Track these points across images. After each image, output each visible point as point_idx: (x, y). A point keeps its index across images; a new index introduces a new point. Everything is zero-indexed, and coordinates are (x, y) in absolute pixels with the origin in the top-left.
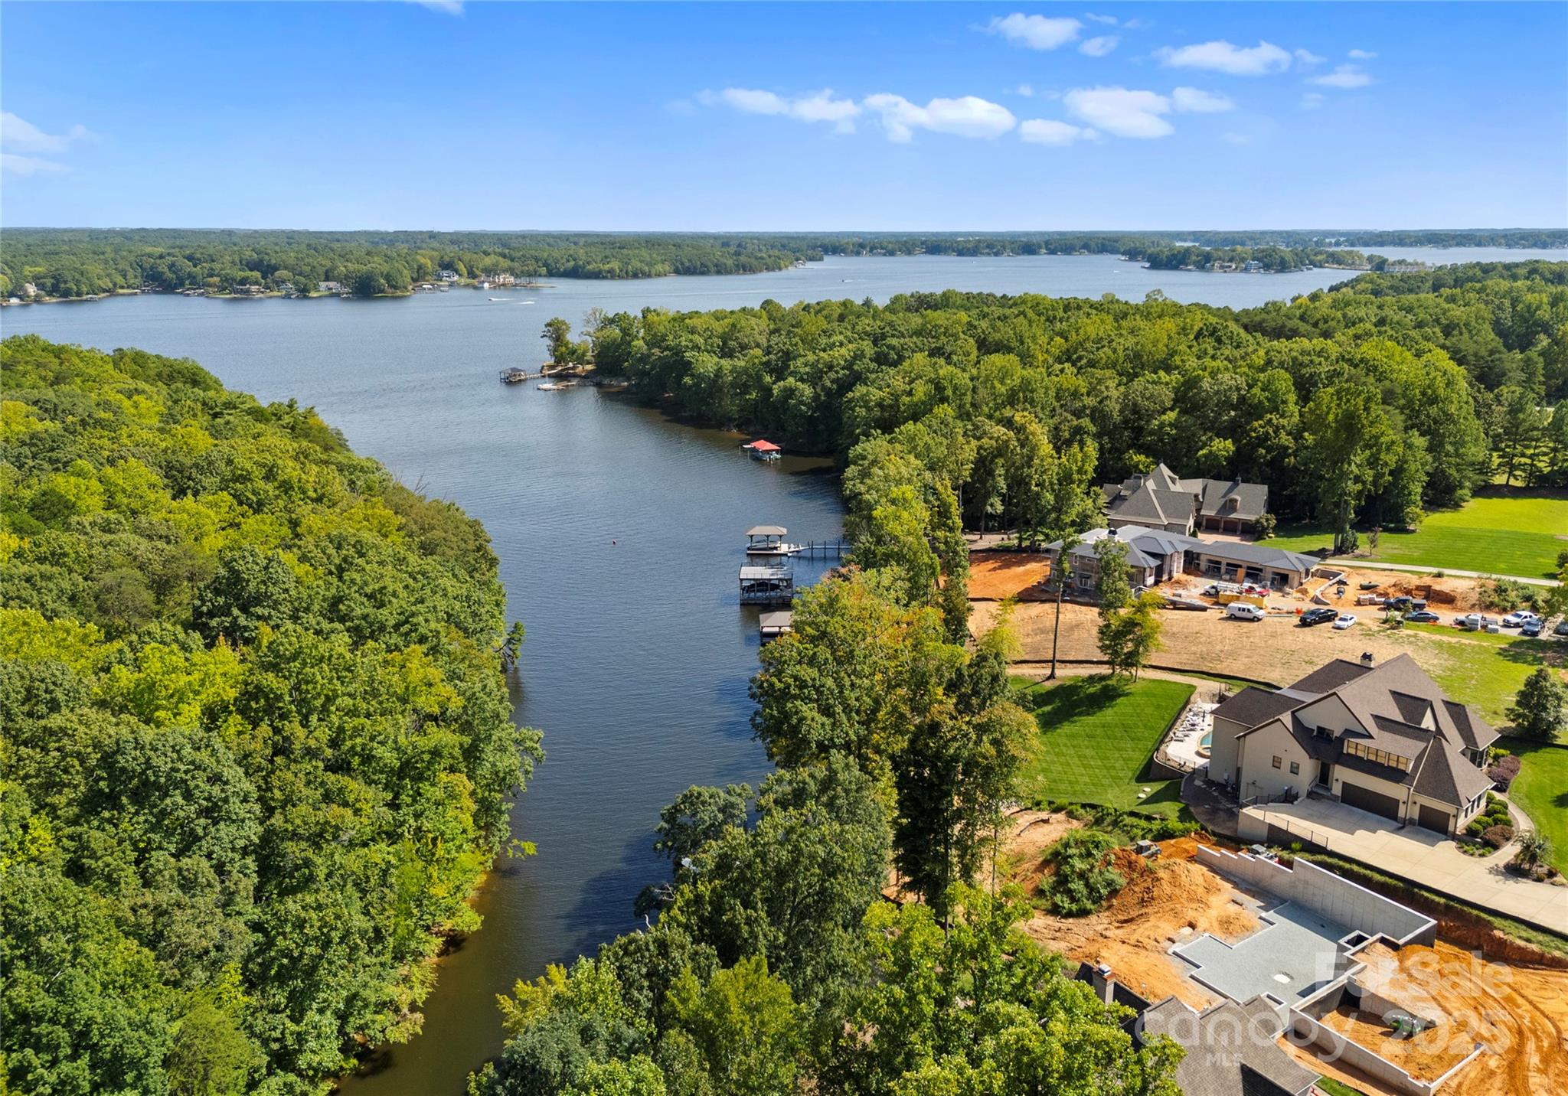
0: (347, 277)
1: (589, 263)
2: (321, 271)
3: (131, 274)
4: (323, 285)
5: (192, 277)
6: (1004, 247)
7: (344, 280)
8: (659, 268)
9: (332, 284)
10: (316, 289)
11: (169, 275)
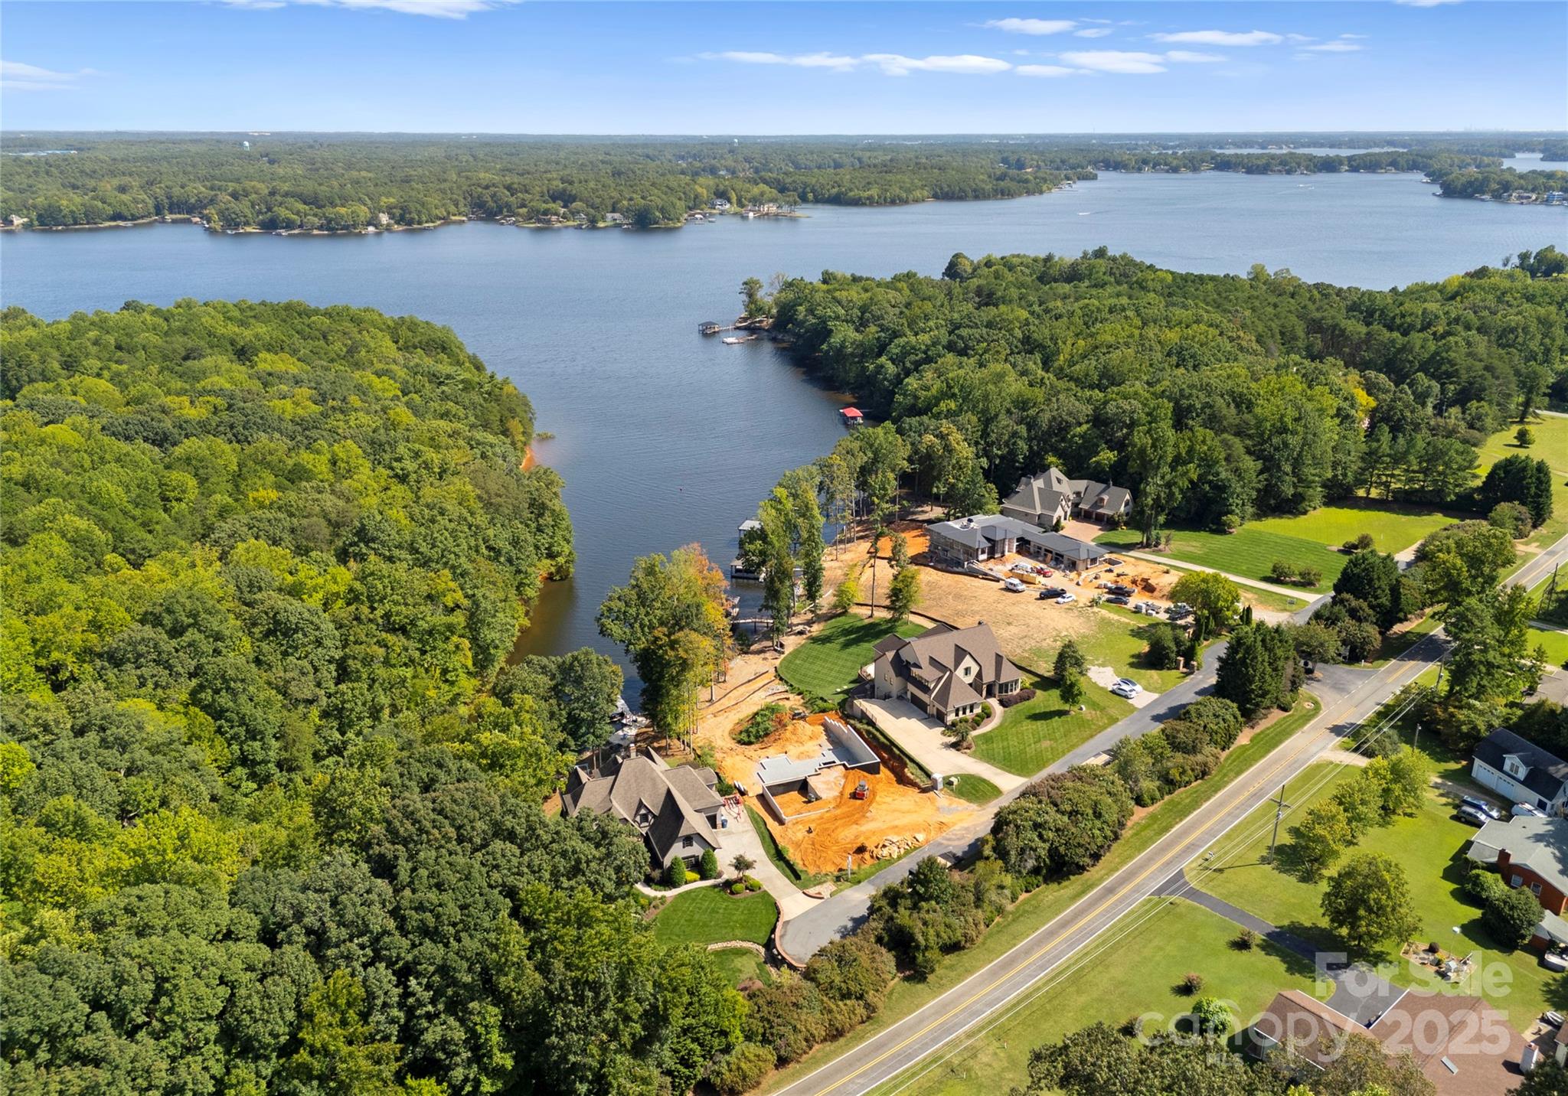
0: (628, 210)
1: (851, 190)
2: (609, 203)
3: (462, 202)
4: (609, 216)
5: (508, 206)
6: (1299, 165)
7: (625, 212)
8: (918, 194)
9: (617, 215)
10: (604, 219)
11: (491, 204)
